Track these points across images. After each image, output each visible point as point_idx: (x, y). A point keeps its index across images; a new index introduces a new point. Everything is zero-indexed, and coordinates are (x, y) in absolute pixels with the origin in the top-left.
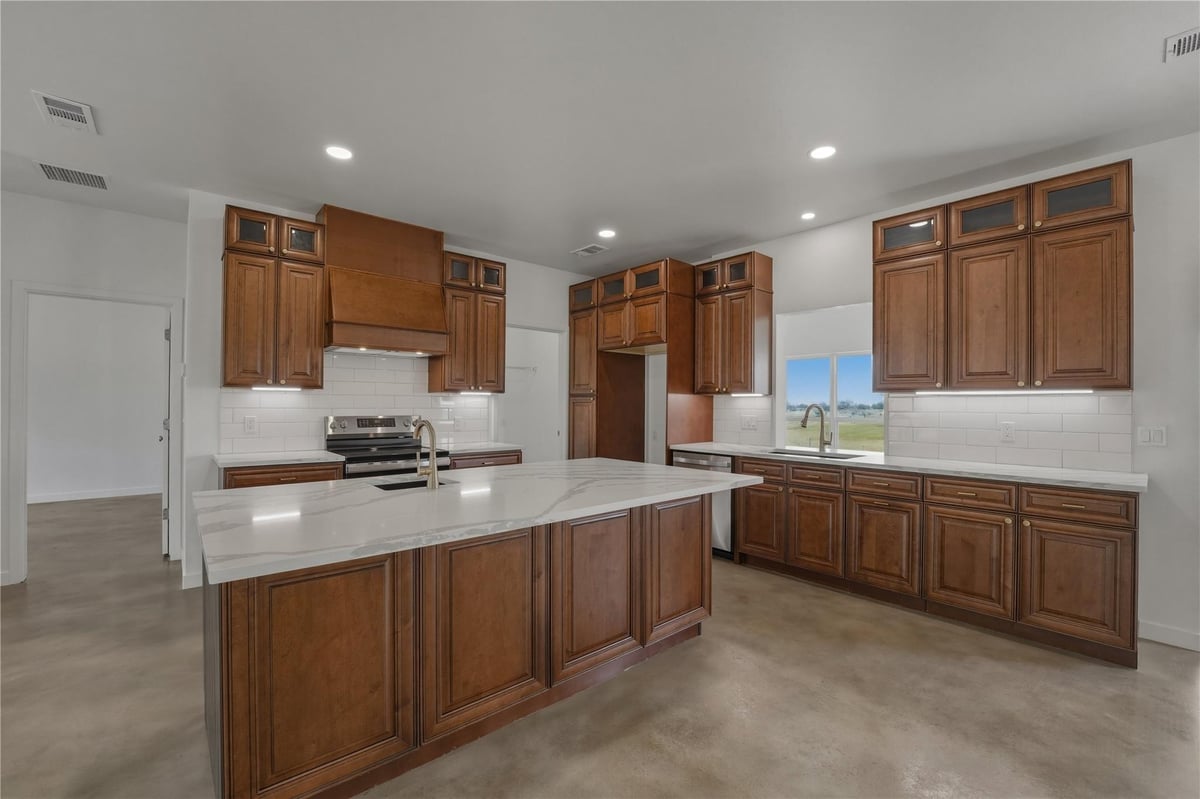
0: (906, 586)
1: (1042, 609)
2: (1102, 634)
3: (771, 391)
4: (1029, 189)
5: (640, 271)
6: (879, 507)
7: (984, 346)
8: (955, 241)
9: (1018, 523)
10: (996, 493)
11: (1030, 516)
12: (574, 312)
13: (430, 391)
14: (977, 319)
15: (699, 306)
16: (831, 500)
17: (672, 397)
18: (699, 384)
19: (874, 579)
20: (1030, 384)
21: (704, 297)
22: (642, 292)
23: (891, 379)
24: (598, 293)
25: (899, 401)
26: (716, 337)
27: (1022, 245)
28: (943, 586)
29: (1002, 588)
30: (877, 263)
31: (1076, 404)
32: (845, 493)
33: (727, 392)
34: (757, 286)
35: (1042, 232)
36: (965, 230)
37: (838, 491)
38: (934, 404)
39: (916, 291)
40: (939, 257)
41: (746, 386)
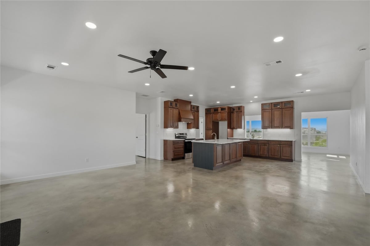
0: (267, 156)
1: (283, 156)
2: (289, 158)
3: (244, 129)
4: (282, 102)
5: (222, 108)
6: (263, 145)
7: (276, 123)
8: (273, 108)
9: (280, 146)
10: (277, 142)
11: (281, 145)
12: (206, 114)
13: (187, 129)
14: (275, 119)
15: (232, 114)
16: (256, 145)
17: (228, 129)
18: (232, 127)
19: (262, 155)
20: (282, 128)
21: (233, 112)
22: (222, 111)
23: (264, 127)
24: (212, 111)
25: (265, 130)
26: (235, 119)
27: (281, 109)
28: (271, 155)
29: (278, 154)
30: (262, 110)
31: (288, 131)
32: (258, 143)
33: (236, 129)
34: (242, 111)
35: (283, 108)
36: (274, 107)
37: (256, 143)
38: (270, 131)
39: (267, 114)
40: (271, 110)
41: (241, 127)
